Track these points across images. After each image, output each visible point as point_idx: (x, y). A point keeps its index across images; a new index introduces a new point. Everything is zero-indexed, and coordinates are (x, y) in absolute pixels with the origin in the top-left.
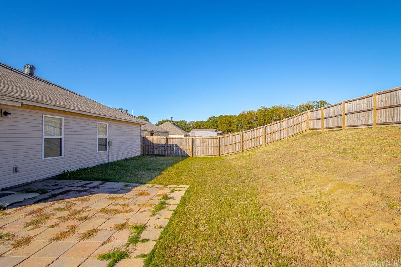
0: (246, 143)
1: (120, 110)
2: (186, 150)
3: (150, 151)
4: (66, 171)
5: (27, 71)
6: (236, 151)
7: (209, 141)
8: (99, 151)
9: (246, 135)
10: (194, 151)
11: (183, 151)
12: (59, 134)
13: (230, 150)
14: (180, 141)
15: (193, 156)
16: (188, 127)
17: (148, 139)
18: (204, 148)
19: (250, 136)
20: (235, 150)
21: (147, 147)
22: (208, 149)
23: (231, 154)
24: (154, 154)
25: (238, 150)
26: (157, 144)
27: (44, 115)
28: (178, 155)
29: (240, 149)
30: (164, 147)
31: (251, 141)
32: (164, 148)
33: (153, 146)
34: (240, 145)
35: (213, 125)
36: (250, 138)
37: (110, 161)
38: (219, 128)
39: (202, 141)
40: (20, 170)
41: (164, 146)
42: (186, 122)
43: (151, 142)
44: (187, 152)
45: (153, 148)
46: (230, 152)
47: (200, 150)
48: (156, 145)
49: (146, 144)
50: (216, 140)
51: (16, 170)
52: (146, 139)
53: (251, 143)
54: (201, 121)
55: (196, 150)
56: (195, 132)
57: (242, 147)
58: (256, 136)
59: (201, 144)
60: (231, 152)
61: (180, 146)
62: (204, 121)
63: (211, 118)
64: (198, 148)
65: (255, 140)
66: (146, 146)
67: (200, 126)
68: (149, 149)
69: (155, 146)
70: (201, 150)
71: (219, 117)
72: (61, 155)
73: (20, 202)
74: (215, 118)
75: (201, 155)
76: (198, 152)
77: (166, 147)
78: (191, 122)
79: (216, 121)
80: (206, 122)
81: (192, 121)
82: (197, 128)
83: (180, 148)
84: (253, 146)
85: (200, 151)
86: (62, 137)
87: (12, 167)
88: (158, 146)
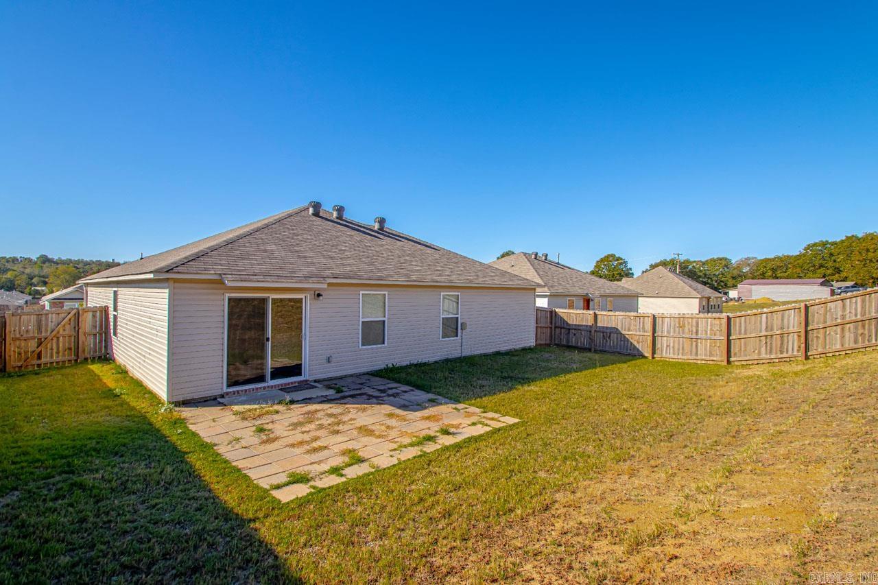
0: (821, 336)
1: (533, 256)
2: (638, 342)
3: (562, 338)
4: (390, 366)
5: (377, 226)
6: (785, 355)
7: (697, 323)
8: (443, 338)
9: (822, 311)
10: (658, 345)
11: (631, 343)
12: (382, 315)
13: (763, 350)
14: (625, 322)
15: (653, 358)
16: (735, 273)
17: (560, 314)
18: (683, 341)
19: (837, 315)
20: (782, 352)
21: (557, 329)
22: (694, 343)
23: (768, 361)
24: (570, 344)
25: (790, 353)
26: (575, 325)
27: (361, 292)
28: (618, 350)
29: (798, 351)
30: (590, 332)
31: (843, 330)
32: (590, 335)
33: (569, 329)
34: (799, 340)
35: (821, 266)
36: (839, 321)
37: (463, 355)
38: (844, 274)
39: (679, 323)
40: (333, 360)
41: (588, 329)
42: (730, 260)
43: (564, 320)
44: (639, 347)
45: (569, 333)
46: (763, 356)
47: (672, 345)
48: (574, 327)
49: (555, 324)
50: (717, 322)
51: (329, 360)
52: (555, 315)
53: (843, 337)
54: (779, 258)
55: (662, 343)
56: (753, 287)
57: (803, 345)
58: (863, 314)
59: (677, 329)
60: (768, 357)
61: (623, 332)
62: (788, 256)
63: (815, 245)
64: (667, 341)
65: (856, 328)
66: (556, 327)
67: (774, 270)
68: (561, 334)
69: (573, 329)
70: (676, 345)
71: (842, 242)
72: (384, 343)
73: (310, 399)
74: (830, 244)
75: (676, 357)
76: (668, 350)
77: (593, 331)
78: (746, 262)
79: (831, 255)
80: (798, 257)
81: (748, 259)
82: (763, 276)
83: (625, 337)
84: (849, 343)
85: (673, 347)
86: (386, 319)
87: (325, 356)
88: (578, 328)
